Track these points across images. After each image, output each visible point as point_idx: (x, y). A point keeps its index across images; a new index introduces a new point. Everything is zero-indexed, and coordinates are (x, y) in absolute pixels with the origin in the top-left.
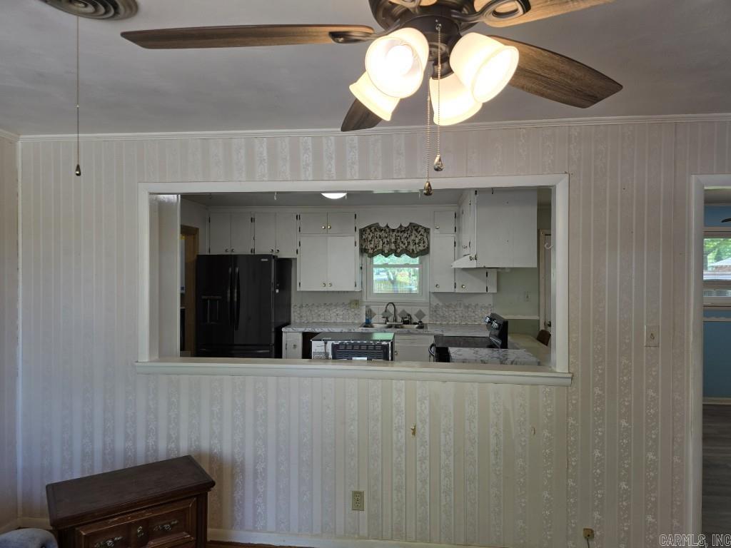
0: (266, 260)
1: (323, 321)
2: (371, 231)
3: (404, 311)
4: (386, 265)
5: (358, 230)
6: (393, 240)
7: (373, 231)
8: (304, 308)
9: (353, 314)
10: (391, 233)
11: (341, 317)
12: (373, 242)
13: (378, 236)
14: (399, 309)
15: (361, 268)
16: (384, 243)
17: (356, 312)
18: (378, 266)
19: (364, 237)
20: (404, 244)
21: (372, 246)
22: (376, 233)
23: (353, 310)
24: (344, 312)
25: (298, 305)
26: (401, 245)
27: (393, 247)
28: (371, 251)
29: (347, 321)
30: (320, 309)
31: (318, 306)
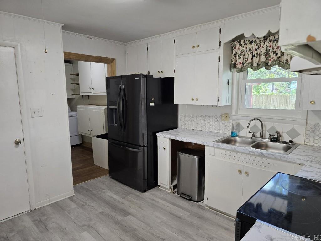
0: (138, 78)
1: (200, 129)
2: (241, 45)
3: (273, 128)
4: (259, 80)
5: (222, 44)
6: (264, 51)
7: (243, 44)
8: (187, 118)
9: (223, 125)
10: (262, 44)
11: (214, 127)
12: (242, 57)
13: (248, 49)
14: (268, 125)
15: (228, 83)
16: (253, 57)
17: (226, 124)
18: (252, 81)
19: (234, 52)
20: (277, 54)
21: (241, 60)
22: (245, 47)
23: (223, 122)
24: (216, 123)
25: (183, 115)
26: (273, 56)
27: (263, 58)
28: (239, 66)
29: (218, 132)
30: (198, 119)
31: (196, 117)
